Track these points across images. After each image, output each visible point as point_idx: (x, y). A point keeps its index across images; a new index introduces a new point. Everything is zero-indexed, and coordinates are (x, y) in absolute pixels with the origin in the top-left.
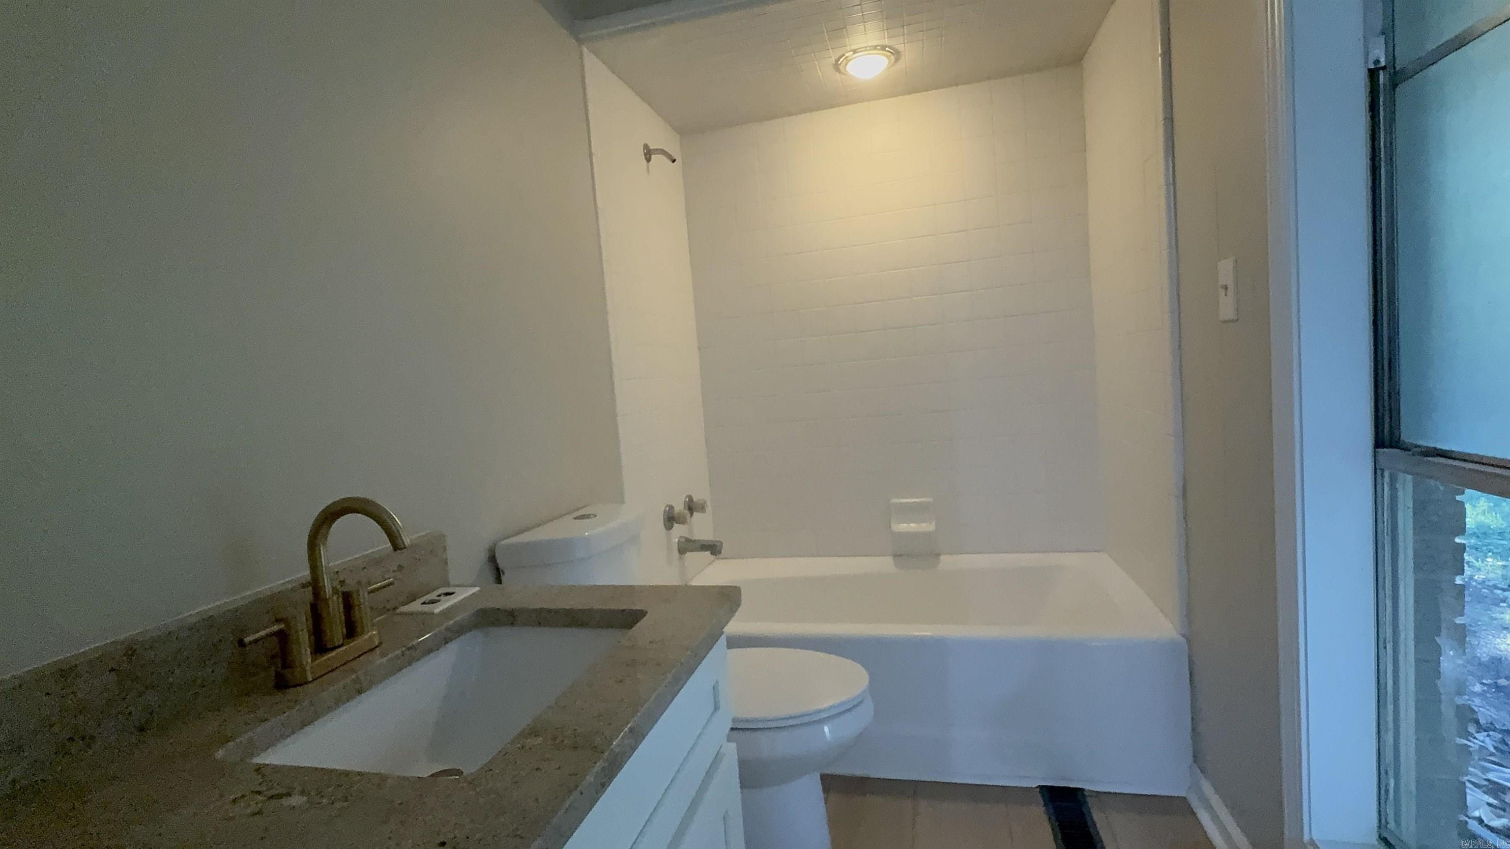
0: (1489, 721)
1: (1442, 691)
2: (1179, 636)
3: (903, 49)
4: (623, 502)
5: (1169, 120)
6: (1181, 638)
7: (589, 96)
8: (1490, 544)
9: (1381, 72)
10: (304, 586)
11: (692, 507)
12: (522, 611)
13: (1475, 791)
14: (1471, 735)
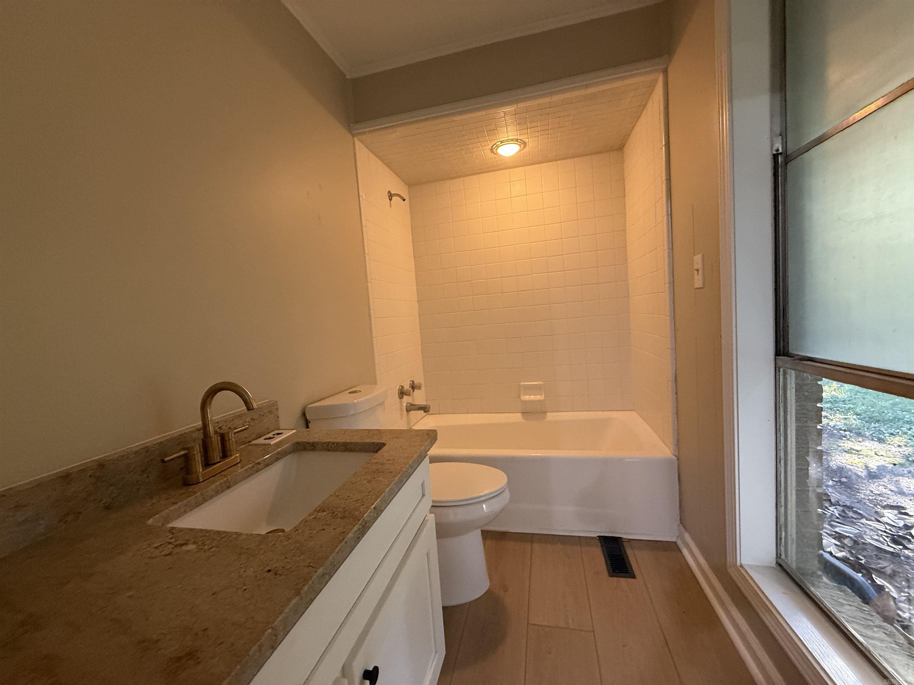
0: (836, 500)
1: (809, 485)
2: (672, 455)
3: (528, 141)
4: (376, 384)
5: (669, 179)
6: (674, 457)
7: (359, 165)
8: (838, 407)
9: (780, 156)
10: (198, 430)
11: (413, 387)
12: (318, 443)
13: (828, 538)
14: (827, 508)
